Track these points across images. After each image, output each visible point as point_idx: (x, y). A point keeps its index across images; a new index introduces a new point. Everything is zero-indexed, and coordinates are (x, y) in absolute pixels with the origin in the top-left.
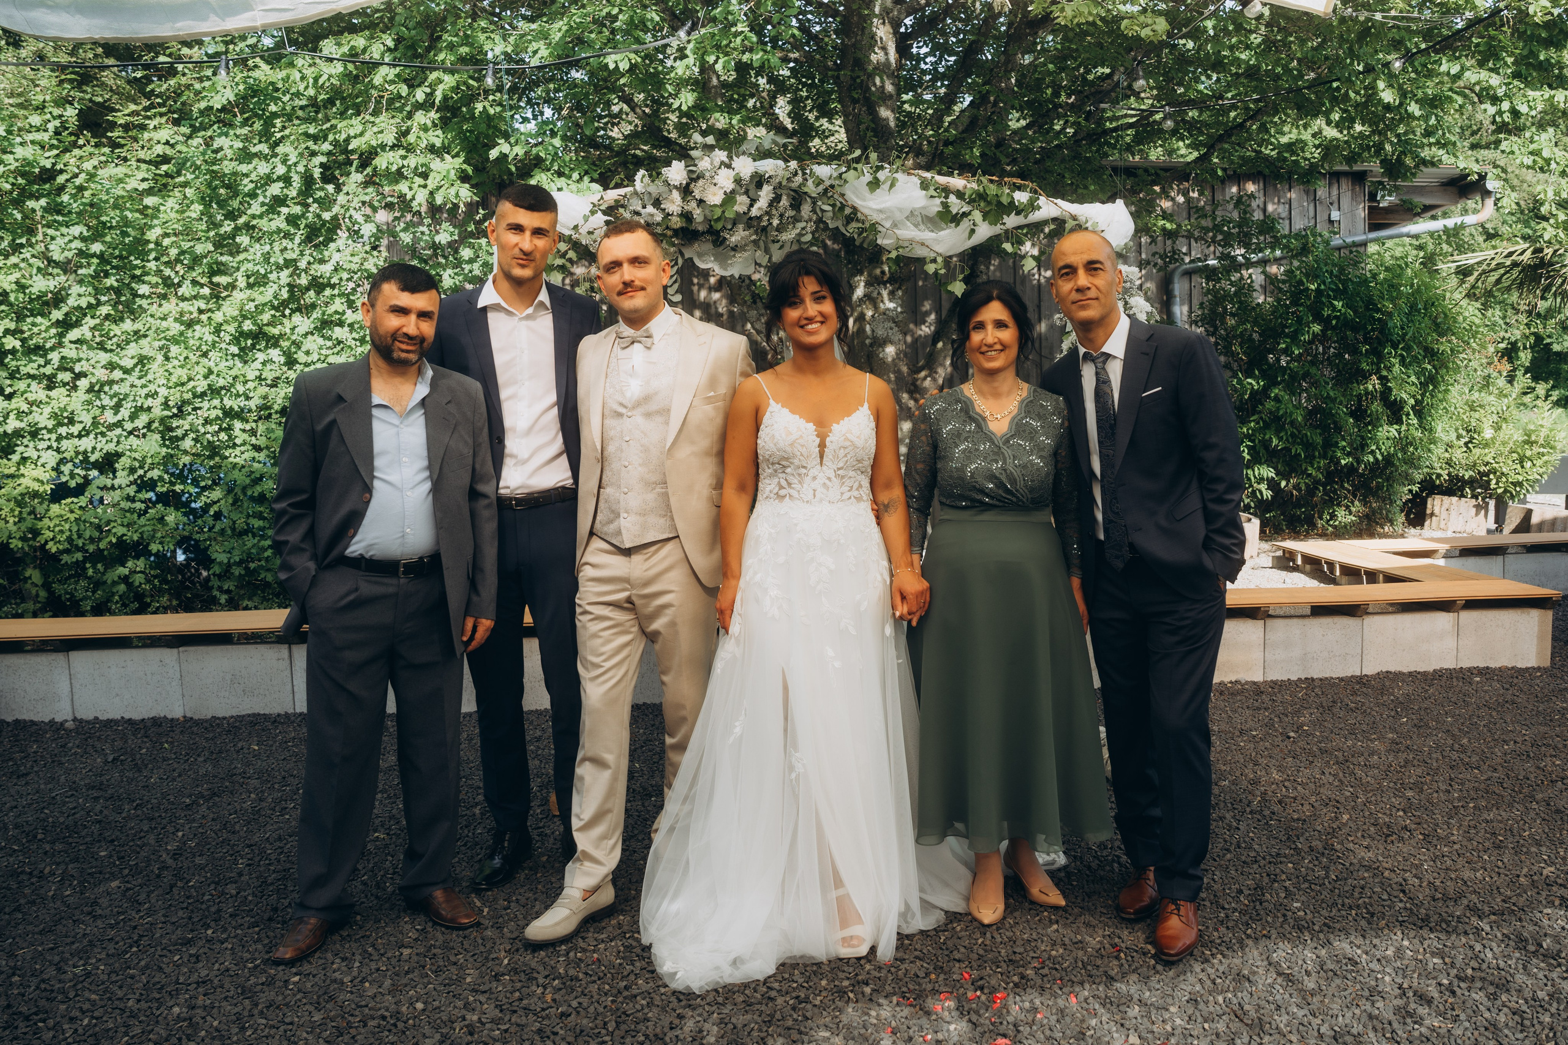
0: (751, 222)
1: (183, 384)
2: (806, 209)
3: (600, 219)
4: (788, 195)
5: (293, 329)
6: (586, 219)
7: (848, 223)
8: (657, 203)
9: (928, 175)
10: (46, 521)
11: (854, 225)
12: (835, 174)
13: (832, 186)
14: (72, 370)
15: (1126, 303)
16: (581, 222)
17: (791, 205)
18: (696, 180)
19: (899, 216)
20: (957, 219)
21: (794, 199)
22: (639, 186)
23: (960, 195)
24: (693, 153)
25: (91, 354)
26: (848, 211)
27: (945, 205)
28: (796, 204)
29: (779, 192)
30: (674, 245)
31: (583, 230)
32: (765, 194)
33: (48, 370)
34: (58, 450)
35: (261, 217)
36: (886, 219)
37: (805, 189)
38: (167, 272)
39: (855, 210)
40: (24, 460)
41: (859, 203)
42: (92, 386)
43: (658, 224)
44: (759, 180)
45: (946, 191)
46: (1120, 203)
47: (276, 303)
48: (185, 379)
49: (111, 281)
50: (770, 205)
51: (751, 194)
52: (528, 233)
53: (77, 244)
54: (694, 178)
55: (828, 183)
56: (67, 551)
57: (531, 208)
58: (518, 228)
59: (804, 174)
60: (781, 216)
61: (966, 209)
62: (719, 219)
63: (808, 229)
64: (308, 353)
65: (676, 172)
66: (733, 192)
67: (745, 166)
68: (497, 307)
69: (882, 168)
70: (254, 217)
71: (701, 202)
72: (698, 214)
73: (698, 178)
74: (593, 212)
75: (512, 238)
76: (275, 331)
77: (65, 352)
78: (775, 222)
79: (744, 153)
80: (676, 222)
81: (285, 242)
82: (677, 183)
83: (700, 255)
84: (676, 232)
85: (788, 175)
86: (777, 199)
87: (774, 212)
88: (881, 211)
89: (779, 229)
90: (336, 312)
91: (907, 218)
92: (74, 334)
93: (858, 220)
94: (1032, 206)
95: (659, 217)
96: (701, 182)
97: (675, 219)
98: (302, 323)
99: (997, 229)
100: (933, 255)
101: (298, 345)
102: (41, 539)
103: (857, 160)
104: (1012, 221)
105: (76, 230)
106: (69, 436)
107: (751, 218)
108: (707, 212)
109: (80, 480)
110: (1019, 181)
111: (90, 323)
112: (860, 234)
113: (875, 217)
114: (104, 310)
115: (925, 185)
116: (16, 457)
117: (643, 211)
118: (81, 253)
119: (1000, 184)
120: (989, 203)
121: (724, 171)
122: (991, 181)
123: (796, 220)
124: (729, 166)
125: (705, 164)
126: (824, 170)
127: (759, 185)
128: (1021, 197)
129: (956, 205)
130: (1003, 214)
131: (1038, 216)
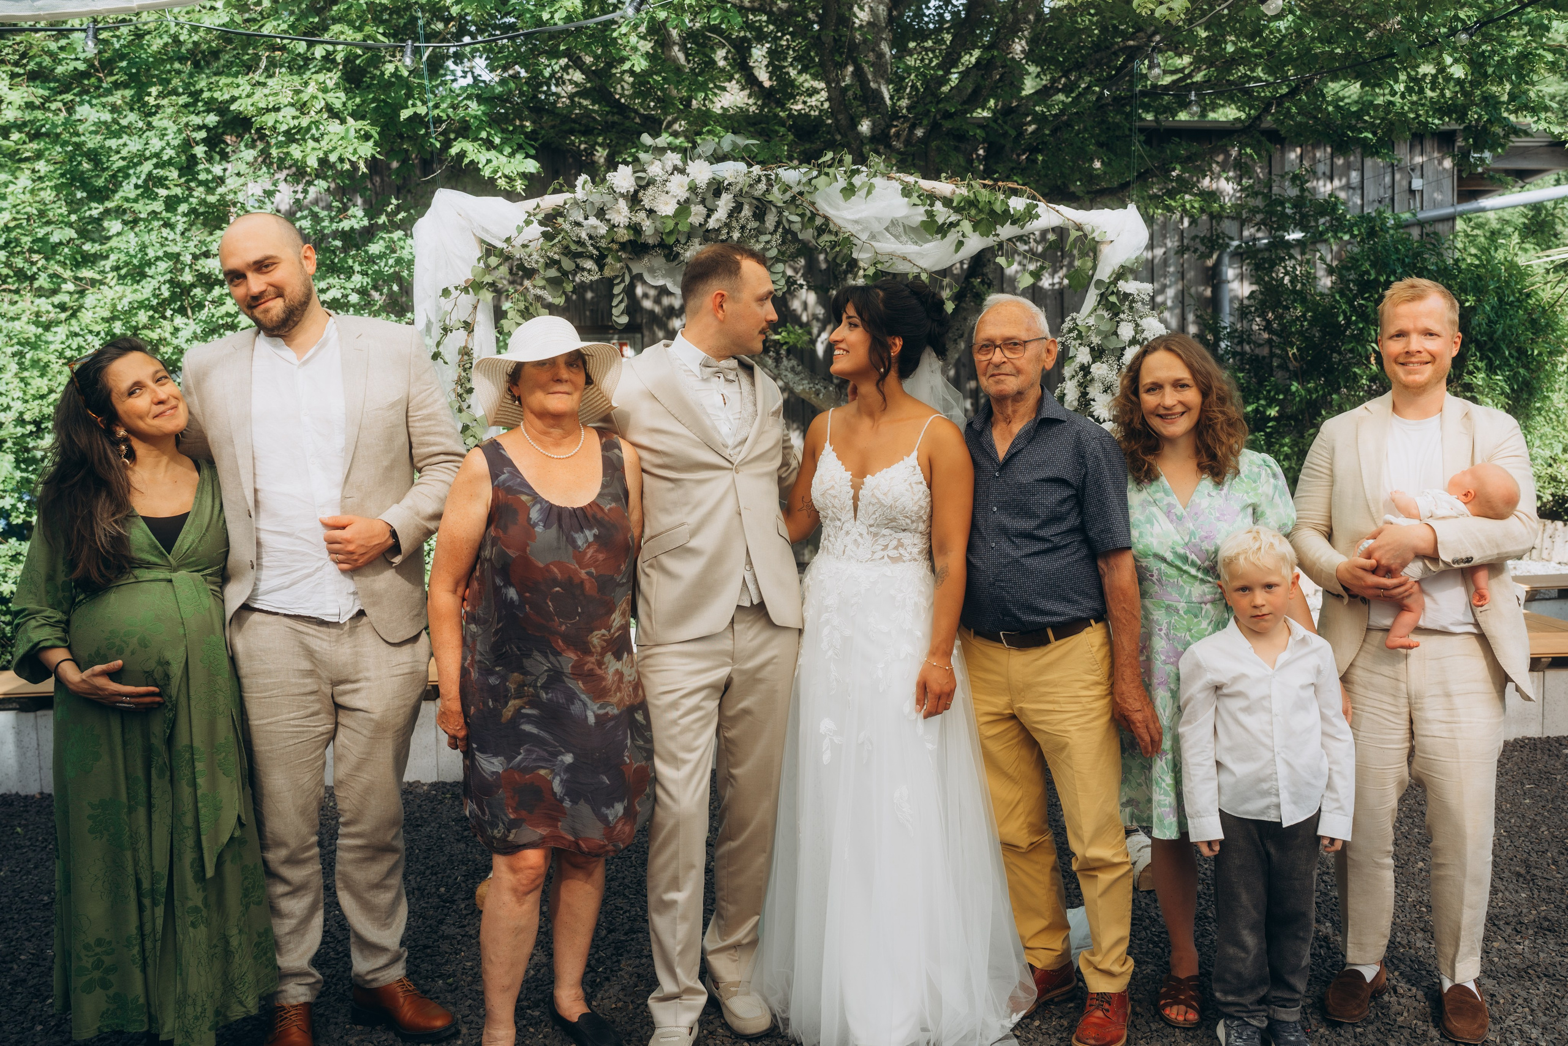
0: (708, 235)
1: (42, 397)
2: (771, 220)
3: (535, 230)
4: (751, 204)
5: (175, 333)
6: (520, 230)
7: (819, 235)
8: (601, 213)
9: (911, 179)
11: (826, 238)
12: (804, 180)
13: (801, 194)
15: (1137, 325)
16: (514, 234)
17: (755, 215)
18: (644, 188)
19: (878, 227)
20: (943, 230)
21: (757, 207)
22: (580, 194)
23: (947, 202)
24: (642, 156)
26: (819, 221)
27: (930, 214)
28: (759, 214)
29: (741, 200)
30: (620, 260)
31: (518, 242)
32: (725, 203)
35: (136, 201)
36: (863, 230)
37: (770, 198)
39: (827, 218)
41: (831, 212)
43: (602, 237)
44: (717, 188)
45: (932, 197)
46: (1132, 207)
47: (155, 302)
48: (45, 390)
50: (730, 216)
51: (708, 203)
54: (643, 185)
55: (796, 189)
59: (768, 179)
60: (743, 228)
61: (954, 218)
62: (671, 233)
63: (774, 243)
65: (623, 178)
66: (687, 201)
67: (701, 172)
69: (858, 171)
70: (127, 200)
71: (651, 212)
72: (647, 226)
73: (648, 184)
74: (528, 223)
76: (154, 336)
78: (736, 235)
79: (700, 157)
80: (623, 235)
81: (165, 232)
82: (624, 191)
83: (652, 271)
84: (623, 246)
85: (749, 181)
86: (738, 208)
87: (734, 224)
88: (856, 222)
90: (228, 315)
91: (887, 229)
93: (830, 232)
94: (1030, 214)
96: (651, 190)
97: (621, 231)
98: (188, 326)
99: (990, 241)
100: (916, 270)
101: (181, 351)
103: (832, 163)
104: (1006, 231)
107: (707, 231)
108: (658, 223)
110: (1014, 186)
112: (832, 248)
113: (850, 228)
115: (906, 192)
117: (585, 223)
119: (992, 188)
120: (980, 211)
121: (677, 178)
122: (985, 186)
123: (759, 232)
124: (682, 171)
125: (655, 169)
126: (792, 175)
127: (717, 194)
128: (1017, 204)
129: (942, 213)
130: (996, 223)
131: (1035, 226)
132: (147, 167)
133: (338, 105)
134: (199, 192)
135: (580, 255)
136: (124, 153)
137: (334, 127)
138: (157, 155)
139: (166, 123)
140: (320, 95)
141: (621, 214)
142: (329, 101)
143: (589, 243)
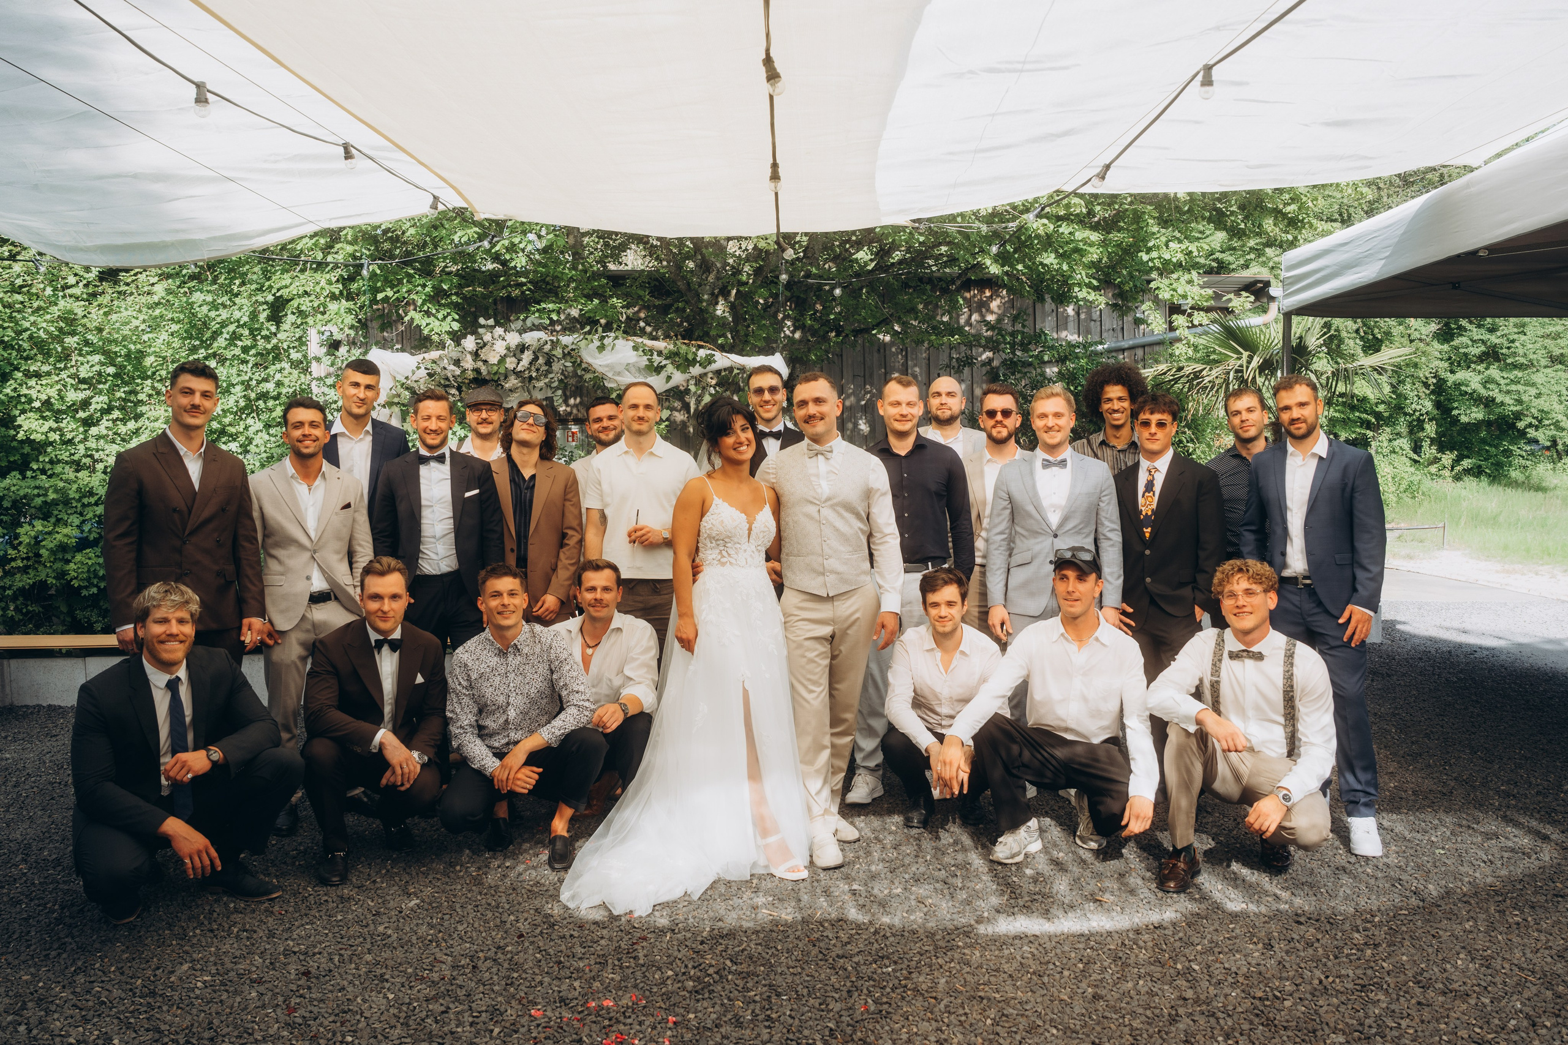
0: (518, 374)
2: (556, 367)
3: (423, 373)
4: (543, 357)
5: (246, 428)
6: (414, 372)
7: (584, 373)
8: (457, 362)
9: (640, 340)
10: (72, 566)
11: (589, 374)
12: (575, 342)
13: (573, 350)
14: (91, 456)
16: (410, 375)
17: (545, 363)
18: (481, 348)
19: (619, 369)
20: (659, 369)
21: (547, 358)
22: (446, 351)
23: (660, 353)
24: (481, 330)
25: (106, 447)
26: (584, 366)
27: (651, 361)
28: (549, 363)
29: (537, 354)
31: (413, 379)
32: (527, 357)
33: (76, 457)
34: (81, 514)
35: (225, 349)
36: (610, 371)
37: (554, 353)
38: (158, 386)
39: (588, 364)
40: (59, 520)
41: (590, 360)
42: (106, 467)
43: (459, 376)
44: (522, 348)
45: (651, 351)
46: (778, 355)
47: (235, 409)
49: (118, 395)
50: (531, 363)
51: (517, 356)
52: (362, 388)
53: (97, 368)
54: (481, 346)
55: (570, 348)
56: (86, 587)
57: (365, 372)
58: (357, 385)
59: (553, 341)
60: (538, 370)
61: (664, 362)
62: (496, 373)
64: (257, 446)
65: (470, 343)
66: (505, 355)
67: (513, 339)
68: (343, 434)
69: (605, 337)
70: (219, 348)
71: (485, 362)
72: (484, 370)
73: (483, 346)
74: (418, 368)
75: (352, 391)
76: (232, 430)
77: (88, 444)
78: (535, 375)
79: (513, 330)
80: (470, 375)
81: (241, 367)
82: (470, 350)
85: (542, 343)
86: (536, 358)
87: (533, 367)
88: (607, 366)
89: (538, 379)
91: (624, 369)
92: (94, 431)
94: (709, 360)
95: (458, 372)
96: (485, 349)
97: (470, 372)
98: (255, 424)
99: (687, 376)
102: (68, 578)
103: (589, 333)
104: (696, 370)
105: (97, 358)
106: (89, 505)
107: (517, 372)
108: (489, 368)
109: (96, 536)
110: (702, 343)
111: (105, 423)
112: (594, 380)
113: (600, 369)
114: (116, 414)
115: (637, 348)
116: (53, 520)
117: (448, 368)
118: (100, 374)
119: (687, 345)
120: (681, 359)
121: (500, 342)
122: (683, 344)
123: (548, 372)
124: (503, 339)
125: (487, 337)
126: (567, 340)
127: (522, 352)
128: (702, 353)
129: (657, 359)
130: (689, 366)
131: (714, 367)
132: (232, 328)
133: (337, 292)
134: (261, 343)
135: (447, 386)
136: (219, 320)
137: (333, 307)
138: (238, 321)
139: (245, 301)
140: (327, 287)
141: (468, 363)
142: (334, 290)
143: (452, 379)
